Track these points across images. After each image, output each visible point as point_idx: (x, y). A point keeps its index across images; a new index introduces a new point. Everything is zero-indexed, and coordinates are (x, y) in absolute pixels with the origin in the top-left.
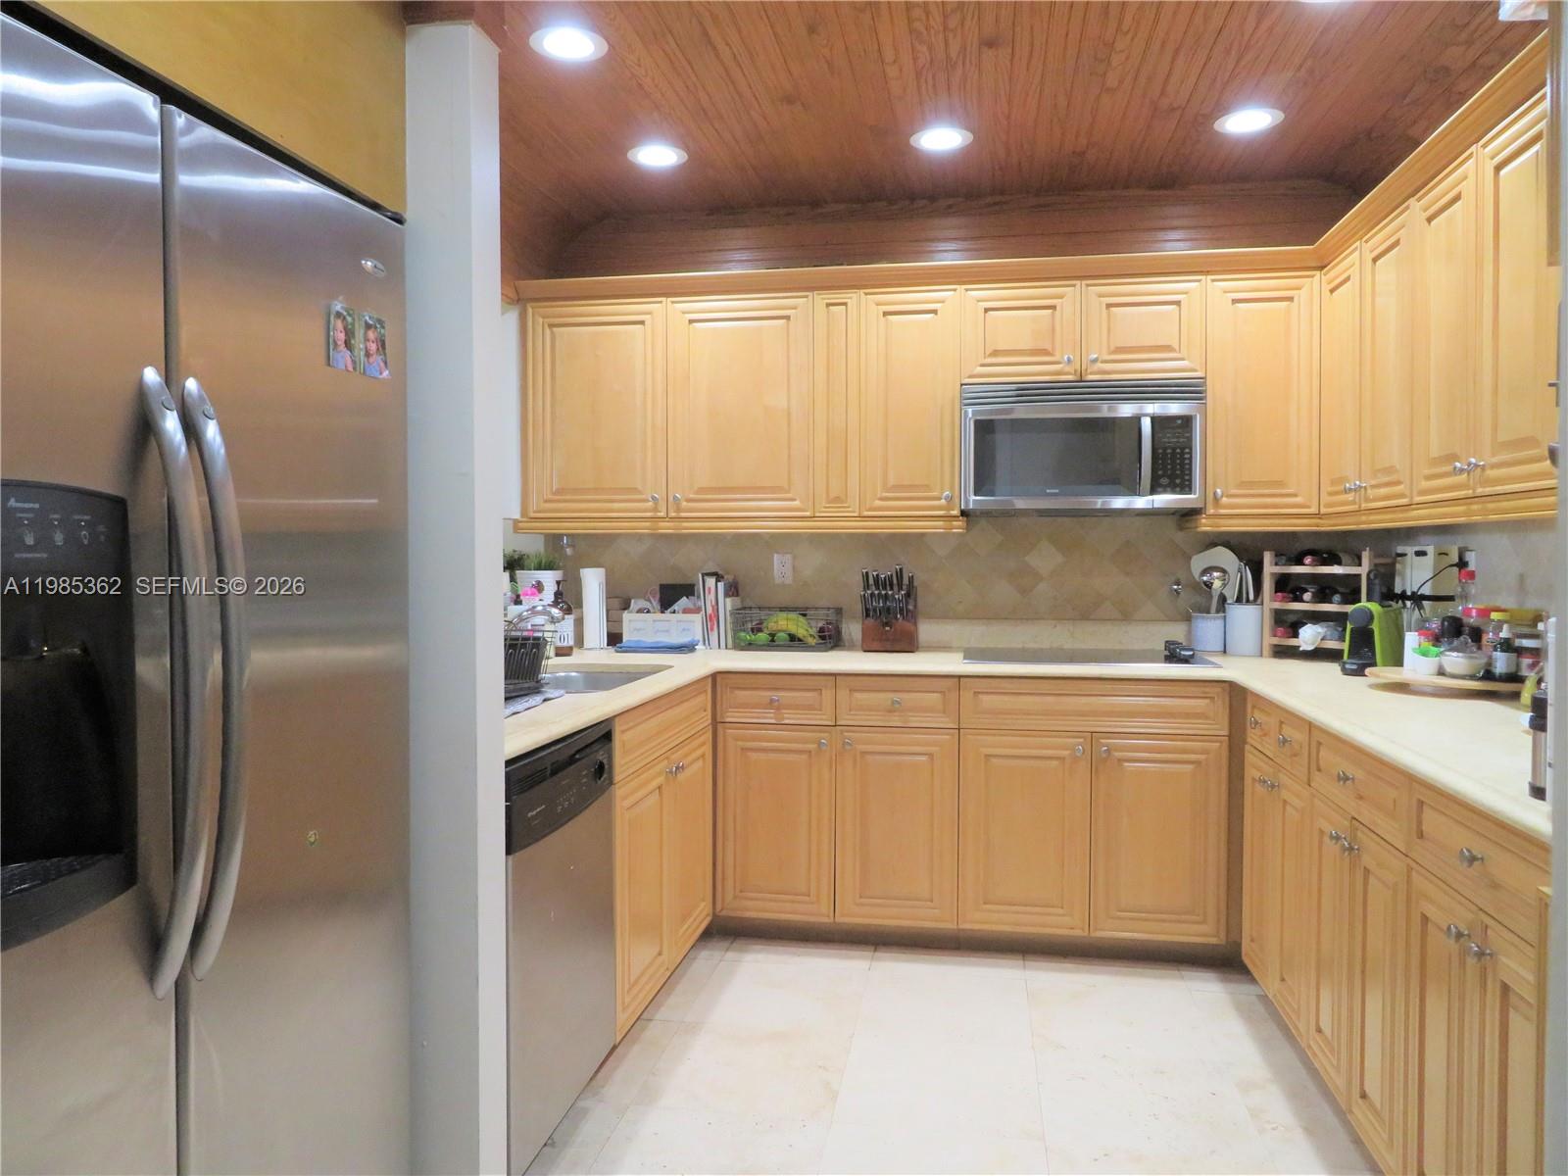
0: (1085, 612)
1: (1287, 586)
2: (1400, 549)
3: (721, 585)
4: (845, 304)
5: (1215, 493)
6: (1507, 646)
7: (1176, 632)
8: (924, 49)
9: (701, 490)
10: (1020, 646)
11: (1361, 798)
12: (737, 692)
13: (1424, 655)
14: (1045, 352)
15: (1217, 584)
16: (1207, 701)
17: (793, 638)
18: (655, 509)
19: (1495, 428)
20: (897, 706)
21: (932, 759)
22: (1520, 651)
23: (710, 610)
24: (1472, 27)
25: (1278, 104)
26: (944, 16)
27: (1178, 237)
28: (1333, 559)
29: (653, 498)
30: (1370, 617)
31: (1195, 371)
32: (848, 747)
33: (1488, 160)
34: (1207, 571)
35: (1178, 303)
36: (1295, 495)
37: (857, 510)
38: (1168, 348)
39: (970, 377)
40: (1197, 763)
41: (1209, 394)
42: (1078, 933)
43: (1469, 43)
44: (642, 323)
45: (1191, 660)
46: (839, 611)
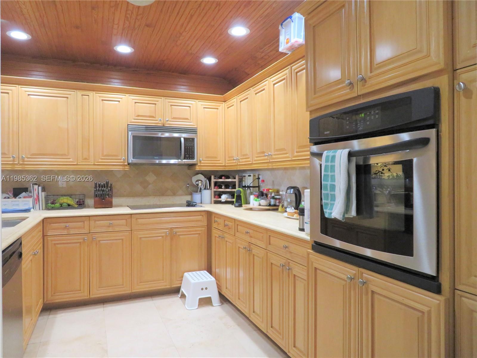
0: (162, 193)
1: (218, 185)
2: (244, 175)
3: (40, 188)
4: (88, 95)
5: (200, 160)
6: (273, 198)
7: (188, 198)
8: (128, 23)
9: (33, 155)
10: (144, 204)
11: (251, 237)
12: (52, 224)
13: (256, 201)
14: (153, 117)
15: (200, 184)
16: (201, 216)
17: (69, 205)
18: (14, 161)
19: (274, 146)
20: (111, 225)
21: (123, 241)
22: (276, 199)
23: (35, 197)
24: (263, 49)
25: (217, 58)
26: (137, 15)
27: (184, 88)
28: (228, 177)
29: (13, 157)
30: (240, 192)
31: (194, 126)
32: (94, 240)
33: (271, 82)
34: (197, 181)
35: (190, 107)
36: (219, 161)
37: (93, 162)
38: (187, 119)
39: (130, 122)
40: (200, 234)
41: (198, 132)
42: (168, 287)
43: (262, 52)
44: (8, 93)
45: (196, 206)
46: (84, 195)
